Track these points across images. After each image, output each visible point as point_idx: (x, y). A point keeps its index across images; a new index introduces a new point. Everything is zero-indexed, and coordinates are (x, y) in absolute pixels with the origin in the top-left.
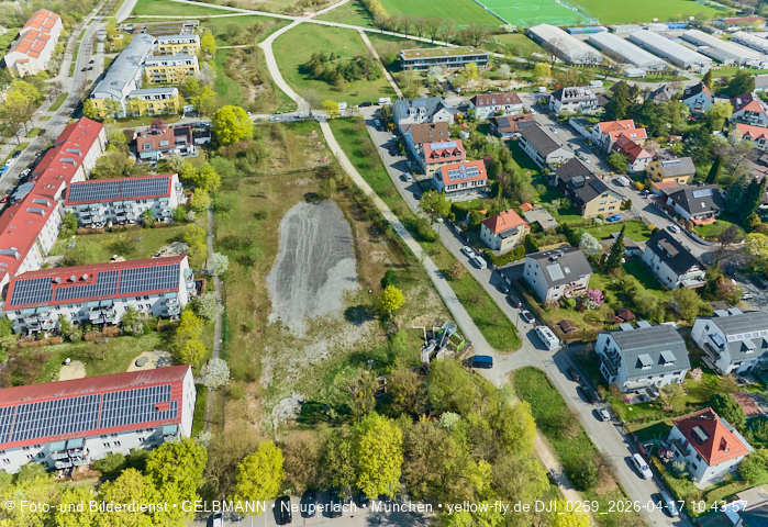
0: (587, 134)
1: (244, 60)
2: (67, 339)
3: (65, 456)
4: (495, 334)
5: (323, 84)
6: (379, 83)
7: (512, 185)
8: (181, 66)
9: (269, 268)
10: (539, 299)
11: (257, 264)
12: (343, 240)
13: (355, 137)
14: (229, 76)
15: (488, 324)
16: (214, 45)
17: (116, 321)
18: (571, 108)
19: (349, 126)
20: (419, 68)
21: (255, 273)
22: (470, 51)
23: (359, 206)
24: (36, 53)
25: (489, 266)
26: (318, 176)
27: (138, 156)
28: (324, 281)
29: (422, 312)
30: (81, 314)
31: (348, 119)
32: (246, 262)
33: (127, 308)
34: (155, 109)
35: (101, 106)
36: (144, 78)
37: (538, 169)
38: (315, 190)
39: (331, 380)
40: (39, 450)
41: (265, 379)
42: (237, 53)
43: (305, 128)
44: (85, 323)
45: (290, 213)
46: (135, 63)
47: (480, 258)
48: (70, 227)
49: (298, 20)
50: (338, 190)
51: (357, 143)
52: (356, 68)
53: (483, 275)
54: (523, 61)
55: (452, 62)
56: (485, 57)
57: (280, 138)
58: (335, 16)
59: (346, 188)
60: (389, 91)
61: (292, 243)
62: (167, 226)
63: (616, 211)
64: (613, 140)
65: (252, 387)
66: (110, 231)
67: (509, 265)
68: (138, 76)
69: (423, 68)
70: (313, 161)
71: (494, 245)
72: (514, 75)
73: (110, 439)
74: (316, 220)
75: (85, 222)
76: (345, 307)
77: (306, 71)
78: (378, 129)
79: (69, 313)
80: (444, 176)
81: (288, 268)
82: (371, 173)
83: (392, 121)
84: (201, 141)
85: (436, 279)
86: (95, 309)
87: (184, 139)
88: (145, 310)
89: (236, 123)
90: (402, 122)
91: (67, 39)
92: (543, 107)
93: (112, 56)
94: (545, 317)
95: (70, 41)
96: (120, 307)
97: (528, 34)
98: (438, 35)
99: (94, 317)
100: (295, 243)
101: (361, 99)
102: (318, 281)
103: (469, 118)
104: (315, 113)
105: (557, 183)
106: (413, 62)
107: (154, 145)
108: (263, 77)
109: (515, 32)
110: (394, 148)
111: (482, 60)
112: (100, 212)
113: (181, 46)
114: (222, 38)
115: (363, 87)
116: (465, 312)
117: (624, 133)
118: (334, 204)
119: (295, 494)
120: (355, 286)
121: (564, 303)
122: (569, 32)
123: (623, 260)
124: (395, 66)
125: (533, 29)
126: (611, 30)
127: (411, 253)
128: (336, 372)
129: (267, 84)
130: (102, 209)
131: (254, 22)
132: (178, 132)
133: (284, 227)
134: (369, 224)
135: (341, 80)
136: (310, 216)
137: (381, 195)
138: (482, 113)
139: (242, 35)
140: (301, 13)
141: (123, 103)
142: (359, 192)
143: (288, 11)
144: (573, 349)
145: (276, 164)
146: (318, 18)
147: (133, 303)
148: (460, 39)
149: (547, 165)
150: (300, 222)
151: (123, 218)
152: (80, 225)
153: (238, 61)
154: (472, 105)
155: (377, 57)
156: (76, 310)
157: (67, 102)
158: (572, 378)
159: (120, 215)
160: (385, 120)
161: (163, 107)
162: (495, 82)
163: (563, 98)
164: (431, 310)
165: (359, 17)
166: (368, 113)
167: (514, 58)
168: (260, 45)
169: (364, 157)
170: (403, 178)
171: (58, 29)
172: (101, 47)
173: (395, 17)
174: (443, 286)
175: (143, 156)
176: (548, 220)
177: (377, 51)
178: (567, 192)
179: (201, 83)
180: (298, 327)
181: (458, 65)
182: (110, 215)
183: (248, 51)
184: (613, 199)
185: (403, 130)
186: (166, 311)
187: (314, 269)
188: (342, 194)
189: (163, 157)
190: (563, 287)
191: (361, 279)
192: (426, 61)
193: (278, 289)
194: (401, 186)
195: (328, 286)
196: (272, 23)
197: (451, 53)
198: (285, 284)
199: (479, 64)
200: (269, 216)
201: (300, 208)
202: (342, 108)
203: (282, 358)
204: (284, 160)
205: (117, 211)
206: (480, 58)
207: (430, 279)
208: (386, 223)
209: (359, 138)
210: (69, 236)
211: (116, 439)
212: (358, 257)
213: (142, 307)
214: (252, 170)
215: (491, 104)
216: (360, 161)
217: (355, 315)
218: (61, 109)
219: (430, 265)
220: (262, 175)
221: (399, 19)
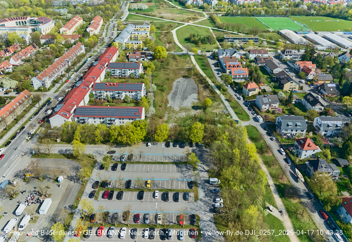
0: (293, 66)
1: (165, 36)
2: (108, 102)
3: (110, 122)
4: (241, 116)
5: (193, 44)
6: (215, 45)
7: (257, 77)
8: (144, 34)
9: (169, 93)
10: (259, 109)
11: (165, 92)
12: (194, 89)
13: (202, 61)
14: (160, 40)
15: (240, 114)
16: (155, 30)
17: (122, 99)
18: (289, 58)
19: (201, 57)
20: (230, 41)
21: (164, 94)
22: (252, 36)
23: (201, 80)
24: (96, 29)
25: (244, 99)
26: (188, 71)
27: (128, 60)
28: (186, 98)
29: (217, 108)
30: (113, 95)
31: (201, 55)
32: (162, 90)
33: (126, 95)
34: (134, 47)
35: (117, 45)
36: (131, 38)
37: (269, 75)
38: (187, 75)
39: (185, 122)
40: (103, 120)
41: (165, 119)
42: (163, 33)
43: (185, 57)
44: (114, 98)
45: (177, 80)
46: (128, 33)
47: (241, 97)
48: (108, 76)
49: (186, 24)
50: (194, 75)
51: (203, 62)
52: (206, 39)
53: (241, 102)
54: (273, 42)
55: (244, 40)
56: (258, 39)
57: (176, 59)
58: (201, 23)
59: (197, 74)
60: (218, 48)
61: (177, 88)
62: (138, 79)
63: (297, 89)
64: (302, 68)
65: (161, 120)
66: (120, 78)
67: (251, 100)
68: (129, 37)
69: (232, 41)
70: (187, 66)
71: (247, 94)
72: (268, 46)
73: (121, 121)
74: (186, 83)
75: (113, 75)
76: (192, 105)
77: (188, 40)
78: (212, 59)
79: (109, 94)
80: (232, 72)
81: (175, 94)
82: (206, 71)
83: (217, 56)
84: (149, 58)
85: (224, 101)
86: (117, 93)
87: (144, 56)
88: (131, 96)
89: (162, 52)
90: (221, 57)
91: (104, 26)
92: (278, 57)
93: (120, 32)
94: (260, 113)
95: (106, 26)
96: (124, 94)
97: (279, 33)
98: (240, 31)
99: (117, 95)
100: (178, 88)
101: (207, 50)
102: (184, 98)
103: (247, 58)
104: (189, 53)
105: (276, 79)
106: (228, 39)
107: (134, 57)
108: (172, 41)
109: (273, 32)
110: (216, 65)
111: (256, 40)
112: (118, 72)
113: (144, 29)
114: (158, 28)
115: (208, 46)
116: (232, 110)
117: (306, 65)
118: (192, 79)
119: (172, 142)
120: (196, 101)
121: (268, 111)
122: (297, 33)
123: (294, 103)
124: (221, 40)
125: (280, 31)
126: (316, 33)
127: (217, 93)
128: (187, 120)
129: (173, 43)
130: (118, 71)
131: (170, 24)
132: (142, 54)
133: (175, 84)
134: (204, 85)
135: (200, 43)
136: (184, 81)
137: (210, 78)
138: (252, 57)
139: (165, 28)
140: (188, 22)
141: (124, 44)
142: (202, 76)
143: (183, 21)
144: (268, 123)
145: (174, 66)
146: (194, 23)
147: (128, 93)
148: (249, 33)
149: (273, 74)
150: (180, 83)
151: (124, 75)
152: (111, 76)
153: (163, 36)
154: (248, 53)
155: (215, 37)
156: (111, 93)
157: (105, 44)
158: (265, 130)
159: (124, 73)
160: (214, 56)
161: (137, 47)
162: (260, 48)
163: (285, 53)
164: (221, 108)
165: (210, 24)
166: (209, 54)
167: (270, 40)
168: (171, 31)
169: (205, 67)
170: (218, 74)
171: (102, 22)
172: (116, 29)
173: (224, 23)
174: (226, 103)
175: (130, 60)
176: (268, 89)
177: (215, 35)
178: (278, 82)
179: (150, 40)
180: (177, 108)
181: (246, 41)
182: (120, 74)
183: (167, 33)
184: (296, 84)
185: (220, 59)
186: (137, 98)
187: (183, 95)
188: (195, 76)
189: (137, 61)
190: (268, 105)
191: (198, 99)
192: (233, 39)
193: (171, 99)
194: (217, 76)
195: (187, 100)
196: (177, 24)
197: (244, 36)
198: (174, 98)
199: (255, 41)
200: (170, 80)
201: (181, 79)
202: (199, 52)
203: (171, 115)
204: (177, 66)
205: (123, 72)
206: (255, 39)
207: (222, 101)
208: (209, 85)
209: (204, 61)
210: (108, 78)
211: (123, 121)
212: (199, 94)
213: (131, 95)
214: (166, 67)
215: (255, 53)
216: (203, 67)
217: (195, 108)
218: (103, 46)
219: (223, 97)
220: (169, 69)
221: (225, 25)
